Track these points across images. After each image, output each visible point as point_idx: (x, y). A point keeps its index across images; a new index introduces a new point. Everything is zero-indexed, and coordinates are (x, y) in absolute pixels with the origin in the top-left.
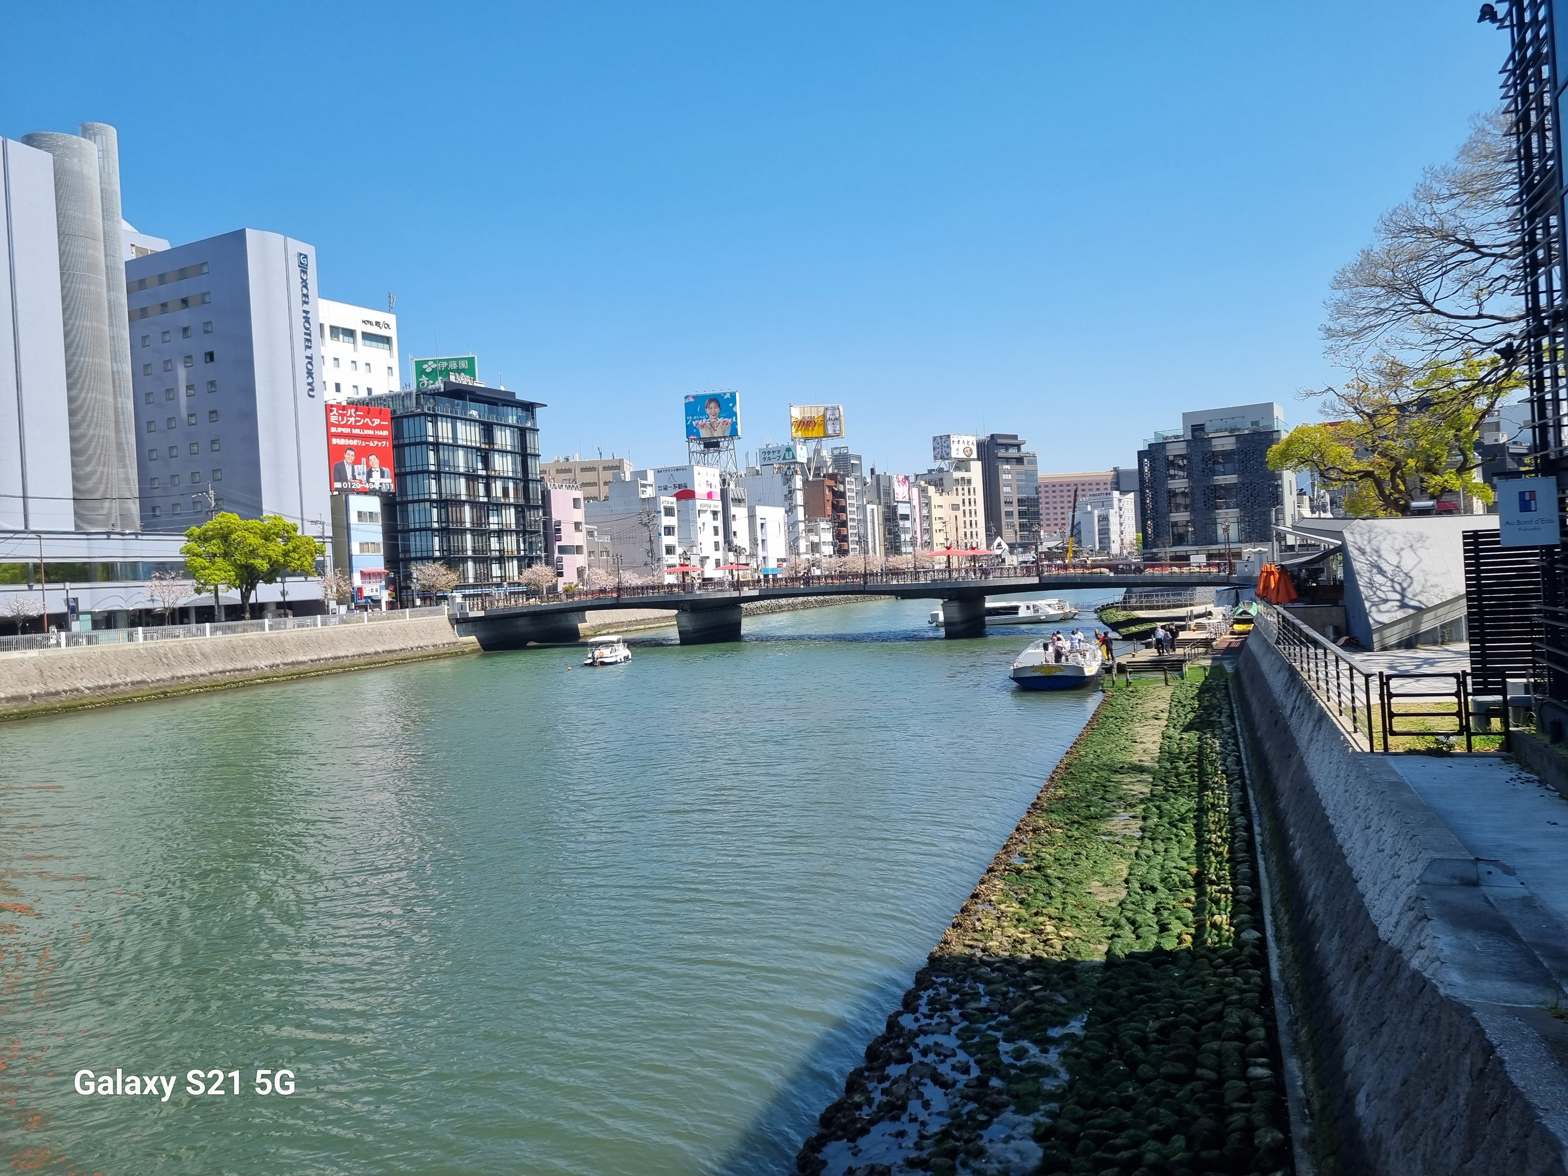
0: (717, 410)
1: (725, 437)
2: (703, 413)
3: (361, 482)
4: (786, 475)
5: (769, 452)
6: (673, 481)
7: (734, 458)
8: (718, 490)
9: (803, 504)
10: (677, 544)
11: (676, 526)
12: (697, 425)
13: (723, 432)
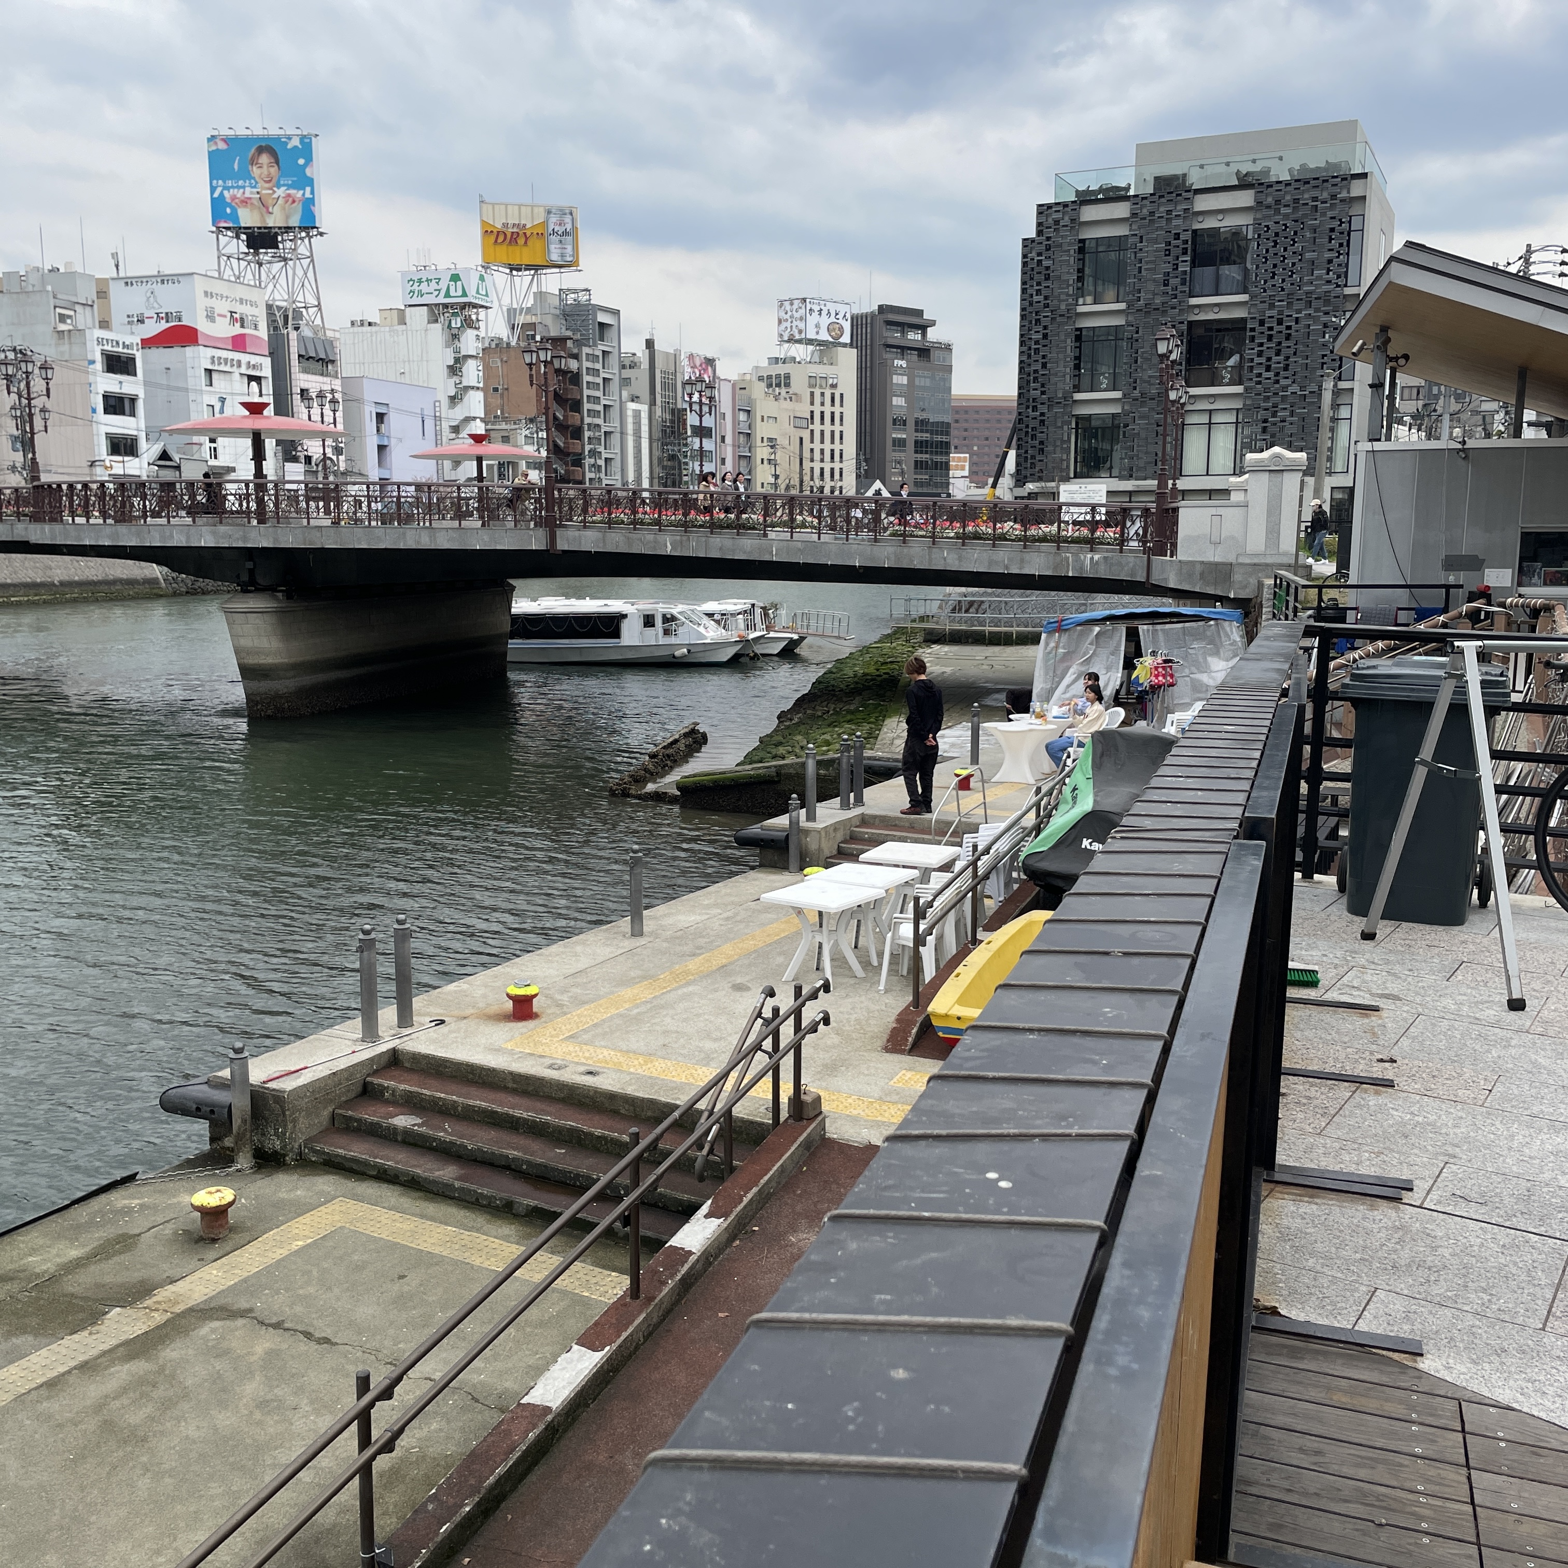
0: (274, 170)
1: (288, 229)
2: (246, 175)
4: (449, 327)
5: (420, 281)
6: (156, 305)
7: (310, 274)
8: (263, 333)
9: (481, 385)
10: (143, 435)
11: (142, 395)
12: (234, 198)
13: (287, 217)
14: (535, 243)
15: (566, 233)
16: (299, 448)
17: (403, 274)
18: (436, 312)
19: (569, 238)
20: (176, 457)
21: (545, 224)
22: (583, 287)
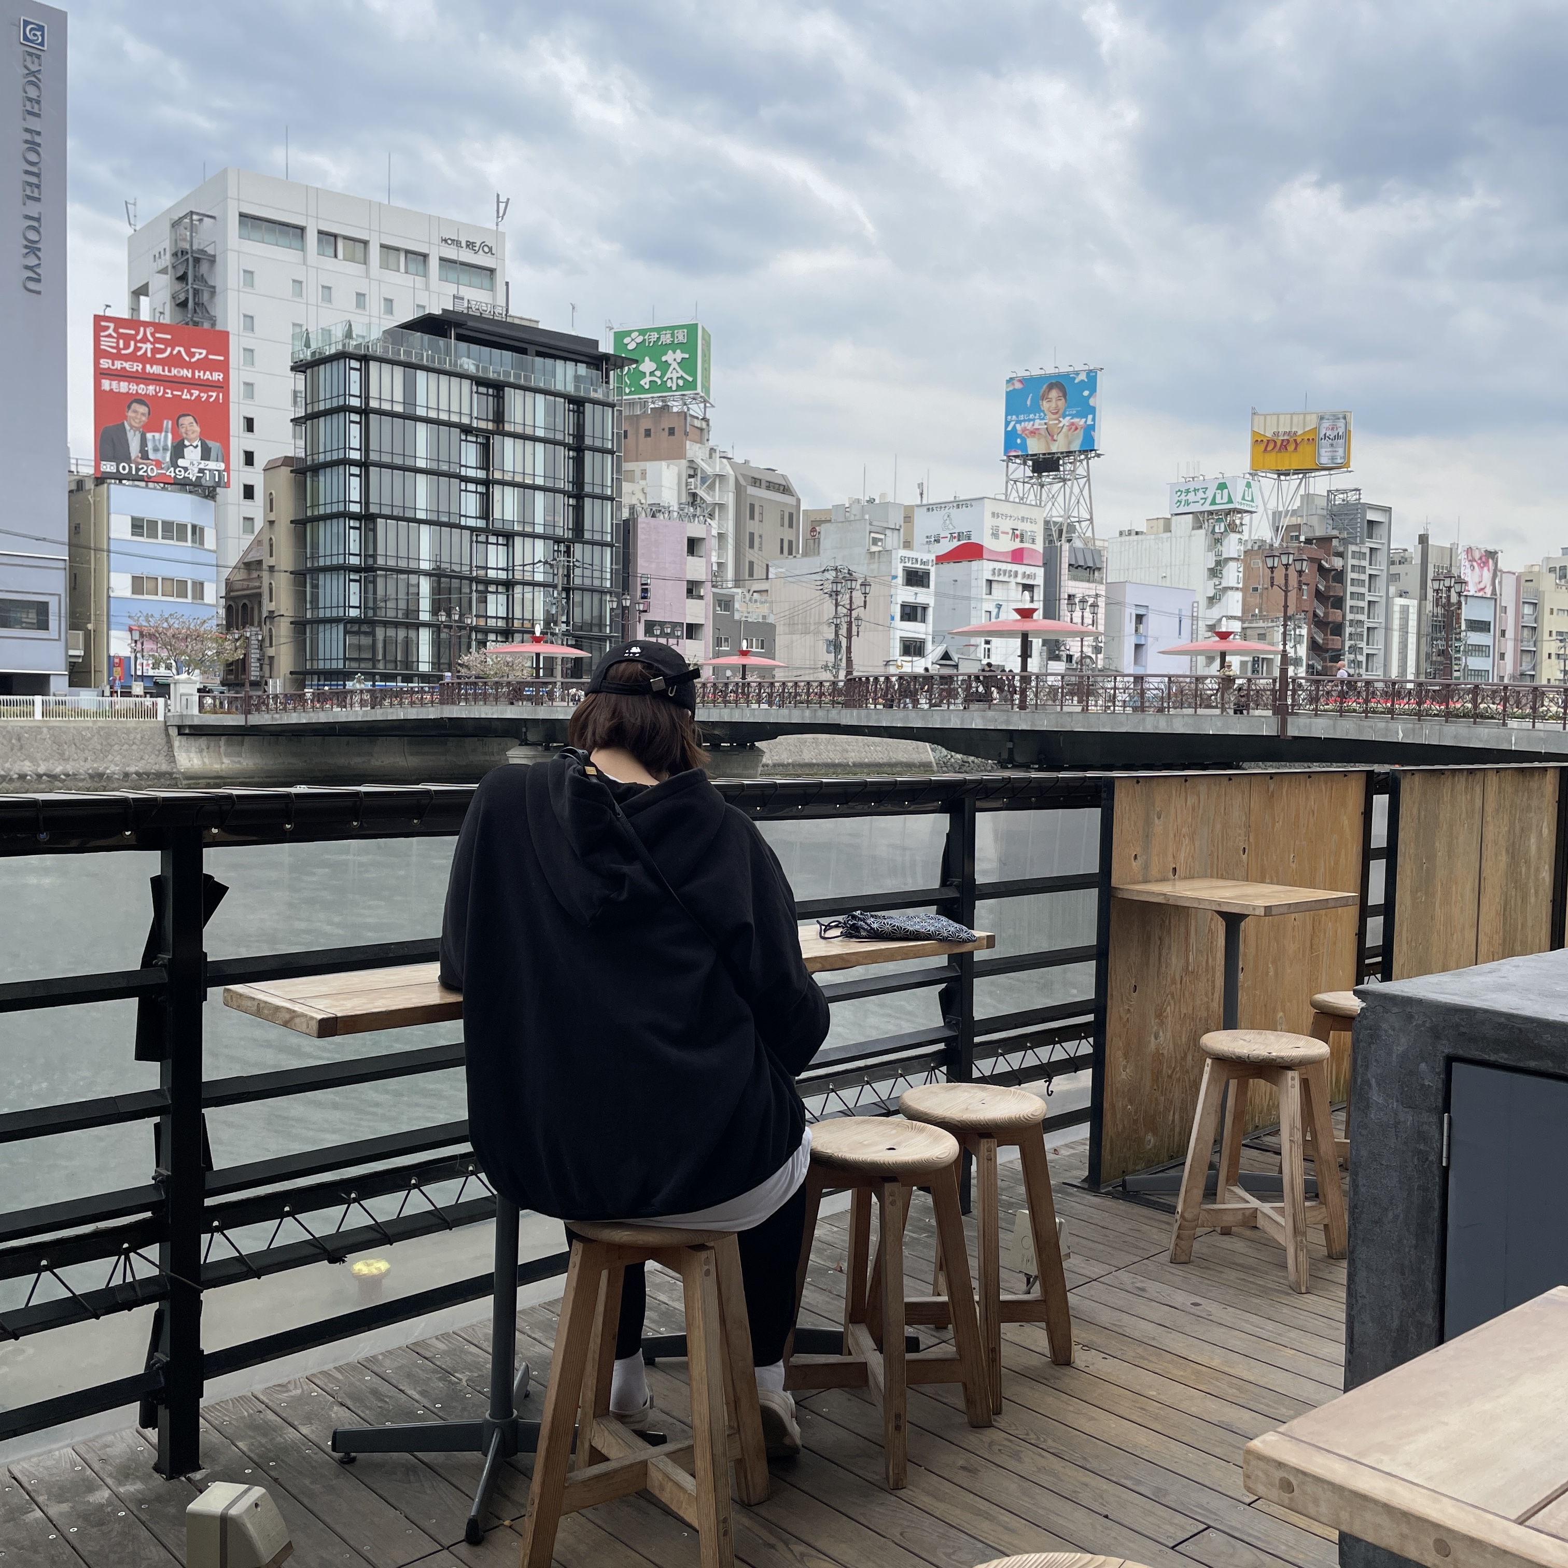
0: (1061, 403)
1: (1069, 453)
2: (1036, 409)
3: (158, 464)
4: (1213, 532)
5: (1188, 491)
6: (951, 527)
7: (1086, 492)
8: (1039, 546)
9: (1241, 586)
10: (930, 638)
11: (932, 604)
12: (1024, 430)
13: (1070, 443)
14: (1306, 449)
15: (1338, 437)
16: (1063, 648)
17: (1172, 485)
18: (1199, 519)
19: (1341, 441)
20: (955, 657)
21: (1316, 430)
22: (1353, 487)
